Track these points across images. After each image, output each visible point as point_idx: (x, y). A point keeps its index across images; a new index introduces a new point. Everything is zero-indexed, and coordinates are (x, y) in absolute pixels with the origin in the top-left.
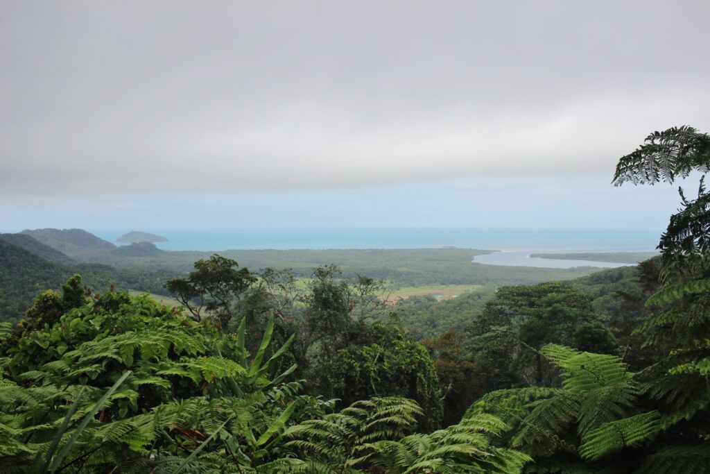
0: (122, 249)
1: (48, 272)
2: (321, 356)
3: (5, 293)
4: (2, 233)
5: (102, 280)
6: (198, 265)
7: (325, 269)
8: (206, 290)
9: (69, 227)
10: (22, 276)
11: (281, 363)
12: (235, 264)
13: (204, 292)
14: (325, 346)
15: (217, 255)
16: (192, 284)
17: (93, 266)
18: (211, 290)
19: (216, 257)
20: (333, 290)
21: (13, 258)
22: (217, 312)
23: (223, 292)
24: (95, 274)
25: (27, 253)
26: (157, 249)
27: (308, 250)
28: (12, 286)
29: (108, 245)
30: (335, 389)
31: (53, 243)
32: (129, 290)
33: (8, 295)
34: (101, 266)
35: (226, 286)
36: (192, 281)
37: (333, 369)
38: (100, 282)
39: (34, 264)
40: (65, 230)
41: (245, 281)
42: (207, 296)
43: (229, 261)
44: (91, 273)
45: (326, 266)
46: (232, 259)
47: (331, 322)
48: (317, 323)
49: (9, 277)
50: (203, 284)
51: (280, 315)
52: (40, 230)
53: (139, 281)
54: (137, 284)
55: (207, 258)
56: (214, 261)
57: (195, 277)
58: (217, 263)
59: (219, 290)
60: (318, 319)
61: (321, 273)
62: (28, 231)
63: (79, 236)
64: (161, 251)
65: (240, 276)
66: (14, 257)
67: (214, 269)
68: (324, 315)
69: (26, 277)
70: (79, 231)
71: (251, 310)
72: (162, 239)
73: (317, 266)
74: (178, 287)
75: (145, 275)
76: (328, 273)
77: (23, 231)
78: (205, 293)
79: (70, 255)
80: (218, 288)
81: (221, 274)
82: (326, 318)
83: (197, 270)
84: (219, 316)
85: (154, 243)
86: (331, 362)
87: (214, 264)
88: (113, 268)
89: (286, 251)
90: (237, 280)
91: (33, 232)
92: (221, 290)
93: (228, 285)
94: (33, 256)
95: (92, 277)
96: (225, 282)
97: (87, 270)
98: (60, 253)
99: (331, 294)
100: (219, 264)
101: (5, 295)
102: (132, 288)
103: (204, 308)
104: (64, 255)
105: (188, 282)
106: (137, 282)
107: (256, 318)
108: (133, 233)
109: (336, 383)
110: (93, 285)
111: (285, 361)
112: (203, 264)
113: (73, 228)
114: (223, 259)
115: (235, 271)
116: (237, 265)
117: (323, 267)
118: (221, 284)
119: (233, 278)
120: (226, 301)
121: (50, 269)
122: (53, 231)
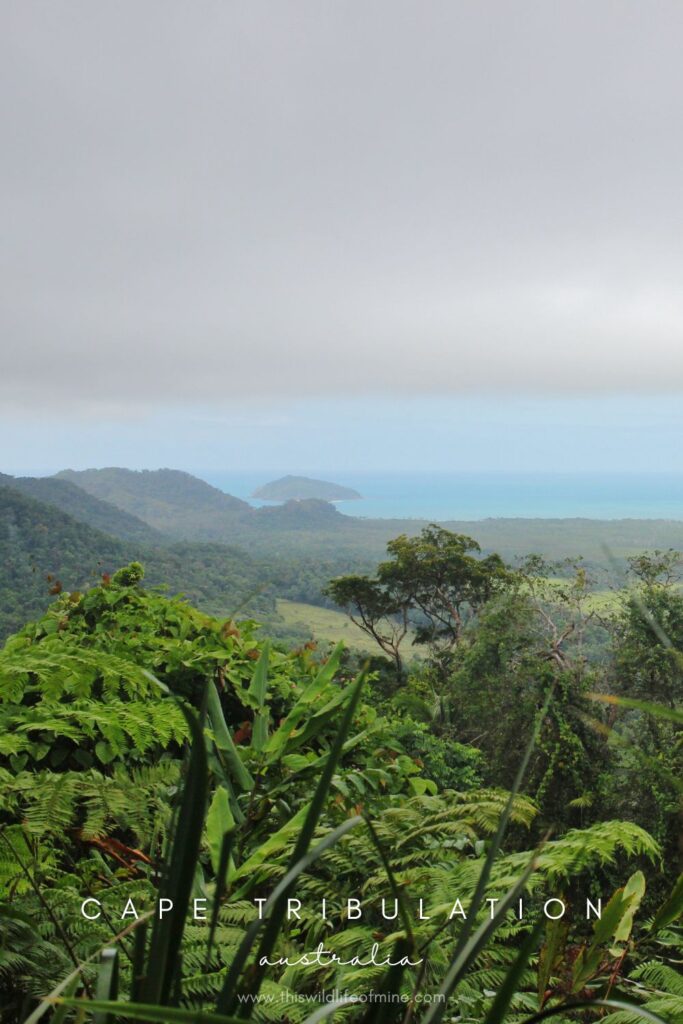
0: (267, 514)
1: (108, 560)
2: (642, 743)
3: (21, 601)
4: (3, 473)
5: (220, 577)
6: (394, 548)
7: (655, 560)
8: (412, 600)
9: (154, 466)
10: (56, 567)
11: (553, 756)
12: (474, 545)
13: (408, 604)
14: (650, 723)
15: (435, 526)
16: (384, 588)
17: (204, 549)
18: (424, 599)
19: (431, 529)
20: (671, 604)
21: (37, 528)
22: (437, 648)
23: (447, 604)
24: (208, 566)
25: (66, 519)
26: (338, 514)
27: (660, 521)
28: (36, 587)
29: (235, 504)
30: (666, 814)
31: (120, 500)
32: (278, 600)
33: (27, 607)
34: (218, 549)
35: (454, 593)
36: (383, 581)
37: (666, 772)
38: (216, 582)
39: (79, 542)
40: (145, 472)
41: (495, 582)
42: (416, 613)
43: (461, 539)
44: (198, 565)
45: (657, 553)
46: (466, 535)
47: (663, 672)
48: (635, 673)
49: (29, 569)
50: (406, 587)
51: (557, 656)
52: (95, 470)
53: (300, 580)
54: (293, 588)
55: (414, 534)
56: (430, 539)
57: (389, 575)
58: (435, 543)
59: (440, 602)
60: (635, 665)
61: (646, 569)
62: (70, 472)
63: (175, 485)
64: (346, 519)
65: (483, 571)
66: (40, 527)
67: (430, 556)
68: (648, 657)
69: (64, 569)
70: (176, 473)
71: (493, 642)
72: (350, 494)
73: (638, 553)
74: (354, 594)
75: (312, 570)
76: (661, 567)
77: (61, 473)
78: (412, 606)
79: (157, 524)
80: (437, 596)
81: (444, 566)
82: (653, 664)
83: (390, 559)
84: (439, 656)
85: (333, 502)
86: (660, 757)
87: (430, 545)
88: (245, 554)
89: (614, 522)
90: (477, 581)
91: (80, 474)
92: (444, 600)
93: (458, 589)
94: (78, 526)
95: (200, 570)
96: (453, 583)
97: (191, 557)
98: (136, 520)
99: (666, 613)
100: (441, 546)
101: (20, 607)
102: (283, 597)
103: (410, 637)
104: (145, 524)
105: (375, 583)
106: (296, 584)
107: (502, 662)
108: (289, 480)
109: (669, 801)
110: (202, 589)
111: (562, 753)
112: (404, 545)
113: (163, 467)
114: (448, 534)
115: (472, 561)
116: (478, 549)
117: (651, 554)
118: (446, 589)
119: (468, 576)
120: (453, 623)
121: (112, 552)
122: (122, 473)
